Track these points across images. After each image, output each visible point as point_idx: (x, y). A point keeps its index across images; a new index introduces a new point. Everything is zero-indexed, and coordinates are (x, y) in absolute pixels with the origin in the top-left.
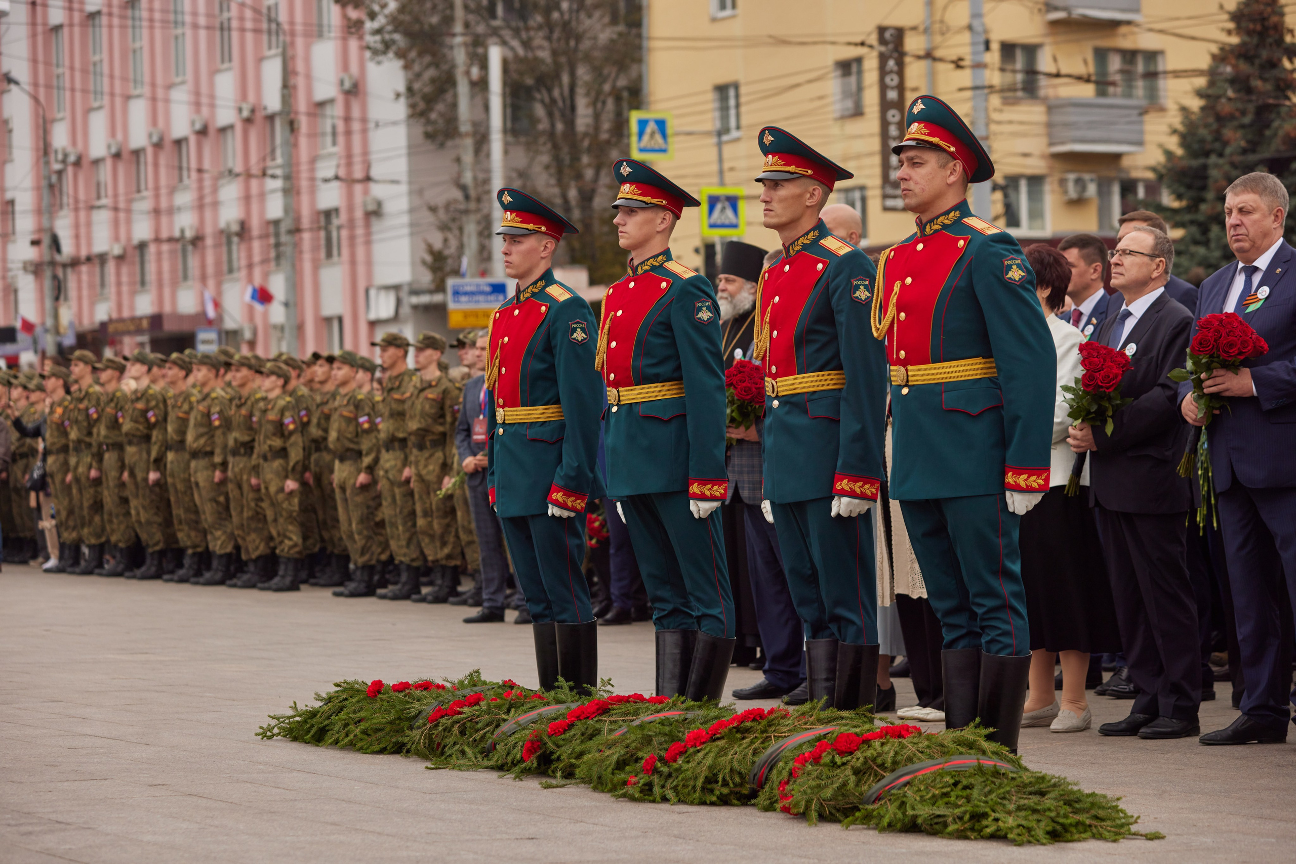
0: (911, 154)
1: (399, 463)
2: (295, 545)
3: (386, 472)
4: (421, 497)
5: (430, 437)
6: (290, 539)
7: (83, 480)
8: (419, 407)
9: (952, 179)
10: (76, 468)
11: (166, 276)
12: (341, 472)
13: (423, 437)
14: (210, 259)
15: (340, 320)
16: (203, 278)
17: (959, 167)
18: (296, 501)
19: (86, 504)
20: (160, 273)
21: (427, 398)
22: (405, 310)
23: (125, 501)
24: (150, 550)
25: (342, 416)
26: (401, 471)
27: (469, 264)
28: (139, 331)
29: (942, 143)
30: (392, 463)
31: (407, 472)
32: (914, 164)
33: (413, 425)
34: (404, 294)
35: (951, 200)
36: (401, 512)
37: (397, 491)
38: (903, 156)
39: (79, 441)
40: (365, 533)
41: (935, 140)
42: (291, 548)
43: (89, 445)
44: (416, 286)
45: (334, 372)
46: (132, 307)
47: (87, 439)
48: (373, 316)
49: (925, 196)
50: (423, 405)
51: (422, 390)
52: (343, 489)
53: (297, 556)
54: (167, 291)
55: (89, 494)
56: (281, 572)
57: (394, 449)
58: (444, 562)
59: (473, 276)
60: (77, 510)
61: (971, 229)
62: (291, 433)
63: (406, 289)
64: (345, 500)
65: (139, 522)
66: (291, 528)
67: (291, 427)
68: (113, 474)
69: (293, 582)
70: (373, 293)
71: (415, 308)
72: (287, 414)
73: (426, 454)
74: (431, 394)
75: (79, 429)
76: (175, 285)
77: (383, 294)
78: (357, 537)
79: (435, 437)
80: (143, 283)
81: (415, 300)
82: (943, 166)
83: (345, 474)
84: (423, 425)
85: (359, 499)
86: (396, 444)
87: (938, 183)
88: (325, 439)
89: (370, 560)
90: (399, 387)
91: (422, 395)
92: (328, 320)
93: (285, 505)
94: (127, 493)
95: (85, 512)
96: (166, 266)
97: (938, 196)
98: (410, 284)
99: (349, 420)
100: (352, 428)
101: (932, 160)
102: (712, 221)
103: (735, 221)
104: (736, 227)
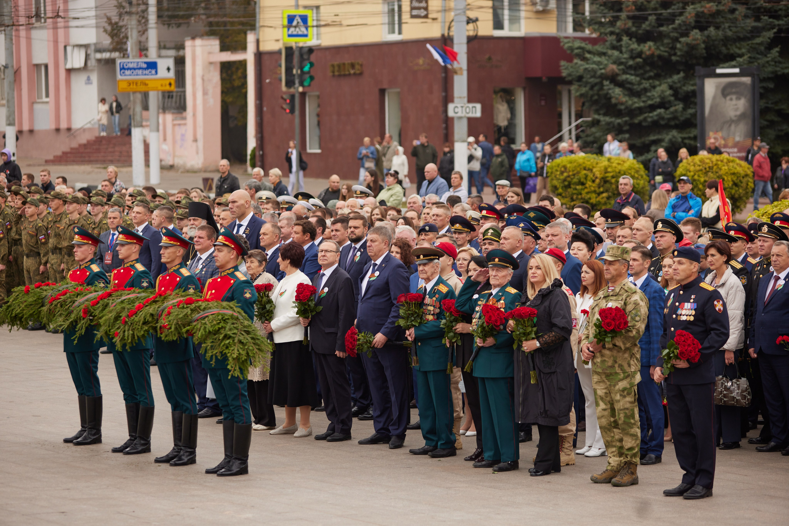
0: (218, 247)
1: (59, 261)
3: (52, 265)
9: (232, 257)
12: (27, 263)
13: (71, 250)
15: (46, 66)
17: (235, 253)
22: (92, 63)
25: (28, 233)
26: (60, 265)
27: (132, 49)
29: (229, 244)
30: (56, 261)
31: (63, 266)
32: (219, 251)
34: (91, 51)
35: (231, 265)
37: (58, 275)
38: (216, 247)
41: (227, 243)
44: (99, 46)
48: (69, 66)
49: (223, 262)
50: (70, 233)
52: (28, 272)
57: (56, 254)
59: (134, 57)
61: (236, 277)
63: (93, 48)
70: (69, 49)
71: (99, 61)
77: (76, 50)
81: (99, 56)
82: (229, 252)
83: (30, 264)
86: (57, 251)
87: (227, 258)
88: (20, 239)
91: (70, 228)
92: (38, 66)
97: (228, 262)
98: (95, 44)
99: (32, 236)
100: (33, 240)
101: (225, 249)
102: (290, 32)
103: (305, 32)
104: (306, 36)
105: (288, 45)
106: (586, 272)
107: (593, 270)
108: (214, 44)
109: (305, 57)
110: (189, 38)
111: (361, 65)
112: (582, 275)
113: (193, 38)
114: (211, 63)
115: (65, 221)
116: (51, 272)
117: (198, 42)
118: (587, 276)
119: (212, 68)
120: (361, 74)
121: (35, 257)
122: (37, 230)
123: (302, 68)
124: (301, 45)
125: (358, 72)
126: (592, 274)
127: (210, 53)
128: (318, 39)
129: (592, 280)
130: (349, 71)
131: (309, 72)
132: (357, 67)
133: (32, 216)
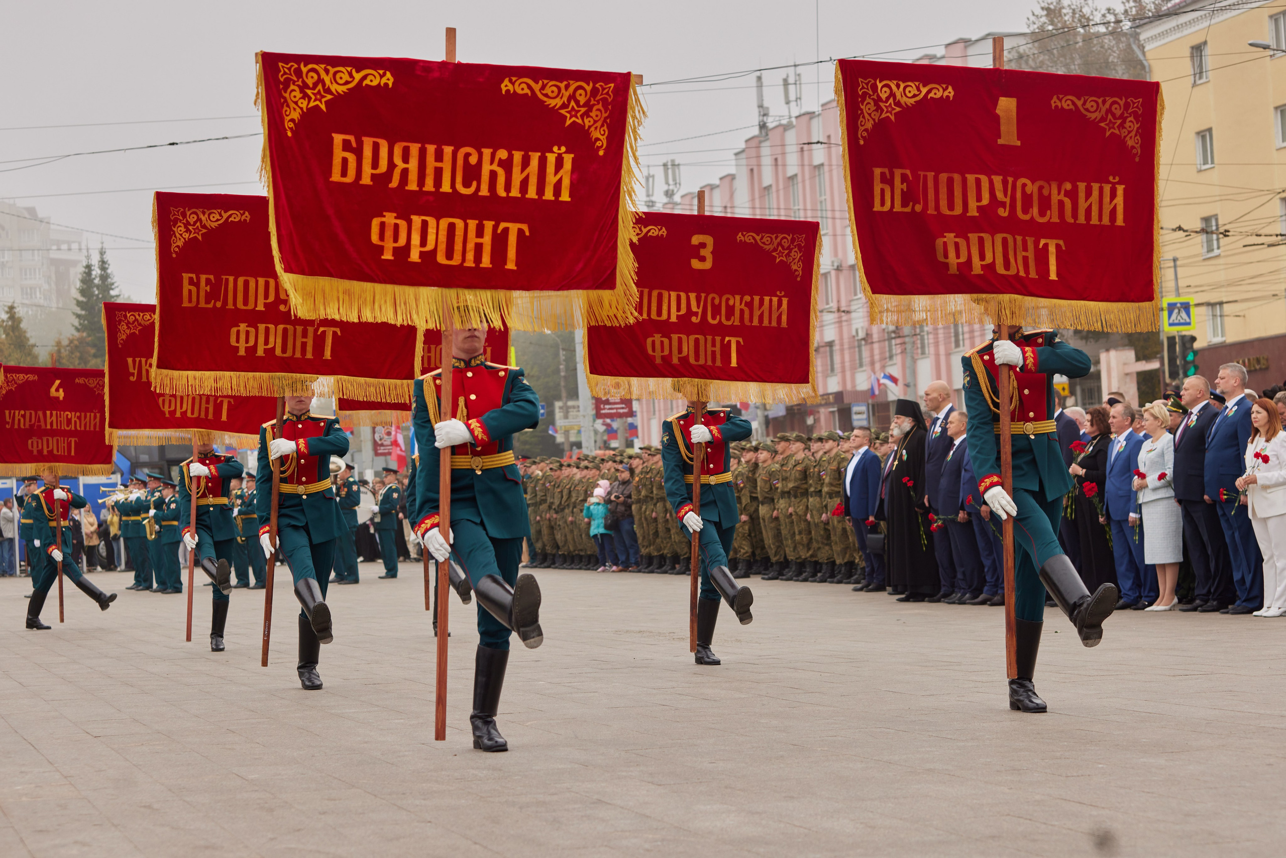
1: (787, 505)
2: (747, 552)
4: (797, 524)
5: (800, 491)
6: (744, 549)
7: (649, 519)
8: (793, 475)
10: (645, 512)
11: (847, 364)
12: (763, 510)
13: (796, 491)
14: (876, 352)
16: (872, 363)
18: (747, 527)
19: (651, 533)
20: (843, 362)
21: (797, 470)
23: (668, 530)
24: (682, 558)
25: (762, 479)
28: (827, 404)
33: (791, 485)
36: (789, 532)
39: (647, 497)
40: (777, 544)
42: (744, 554)
43: (652, 498)
45: (759, 455)
46: (825, 385)
47: (651, 495)
50: (796, 474)
51: (795, 466)
52: (764, 520)
53: (748, 558)
54: (848, 374)
55: (652, 527)
56: (740, 568)
58: (809, 559)
60: (646, 536)
62: (742, 489)
64: (765, 526)
65: (675, 542)
66: (744, 542)
67: (742, 485)
68: (662, 515)
69: (745, 573)
72: (739, 478)
73: (798, 500)
74: (799, 468)
75: (647, 491)
76: (853, 369)
78: (772, 546)
79: (803, 491)
80: (832, 370)
83: (764, 511)
84: (796, 484)
85: (772, 525)
86: (786, 495)
89: (780, 559)
90: (787, 463)
91: (795, 468)
93: (740, 530)
94: (670, 526)
95: (651, 536)
96: (847, 358)
100: (768, 486)
102: (1171, 321)
103: (1188, 320)
104: (1189, 324)
105: (1171, 335)
106: (1258, 412)
107: (1267, 410)
108: (1130, 354)
109: (1188, 345)
110: (1104, 350)
111: (1267, 360)
112: (1253, 416)
113: (1108, 350)
114: (1127, 374)
115: (792, 462)
116: (781, 516)
117: (1113, 353)
118: (1259, 416)
119: (1128, 379)
120: (1267, 368)
121: (770, 504)
122: (770, 475)
123: (1184, 357)
124: (1184, 333)
125: (1264, 367)
126: (1264, 413)
127: (1125, 364)
128: (1222, 336)
129: (1266, 420)
130: (1254, 366)
131: (1193, 362)
132: (1262, 361)
133: (764, 462)
